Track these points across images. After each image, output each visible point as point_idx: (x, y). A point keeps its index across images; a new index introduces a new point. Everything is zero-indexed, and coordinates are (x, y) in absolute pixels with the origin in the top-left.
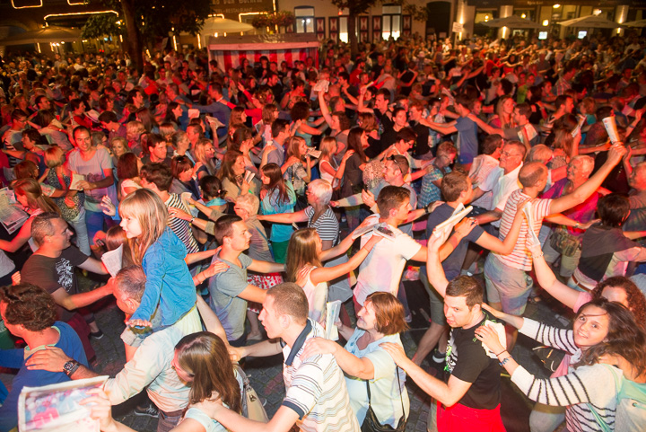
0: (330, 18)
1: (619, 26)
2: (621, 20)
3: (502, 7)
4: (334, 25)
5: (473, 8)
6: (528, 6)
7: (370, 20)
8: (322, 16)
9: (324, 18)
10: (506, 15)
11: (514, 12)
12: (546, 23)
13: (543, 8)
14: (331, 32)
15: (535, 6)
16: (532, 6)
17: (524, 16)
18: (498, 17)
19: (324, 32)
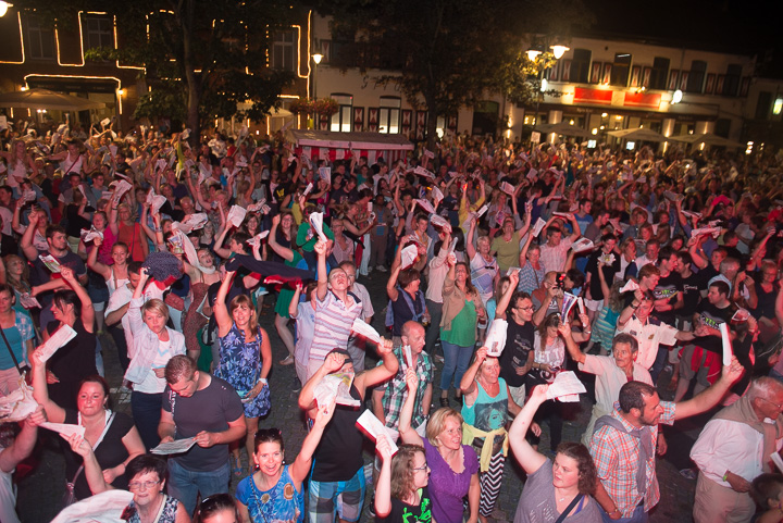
0: (370, 109)
1: (666, 139)
2: (667, 134)
3: (552, 112)
4: (373, 116)
5: (522, 110)
6: (578, 113)
7: (414, 115)
8: (361, 106)
9: (363, 108)
10: (555, 122)
11: (563, 118)
12: (595, 132)
13: (592, 116)
14: (369, 124)
15: (585, 114)
16: (582, 113)
17: (572, 123)
18: (547, 122)
19: (362, 123)
